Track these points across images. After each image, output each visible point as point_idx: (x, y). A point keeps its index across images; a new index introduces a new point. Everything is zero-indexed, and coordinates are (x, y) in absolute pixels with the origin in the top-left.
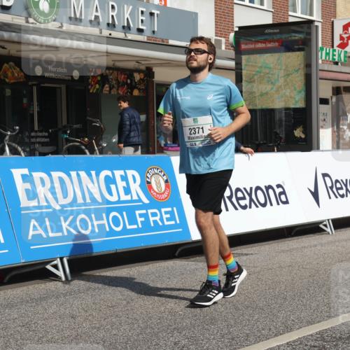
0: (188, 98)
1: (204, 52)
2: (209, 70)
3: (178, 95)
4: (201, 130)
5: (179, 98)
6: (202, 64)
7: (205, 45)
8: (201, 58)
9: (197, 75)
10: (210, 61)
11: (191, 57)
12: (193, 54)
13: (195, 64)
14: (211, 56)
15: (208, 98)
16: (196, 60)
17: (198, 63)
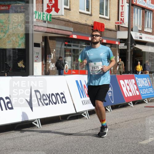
0: (92, 54)
3: (87, 53)
5: (88, 54)
7: (99, 33)
9: (96, 45)
12: (94, 37)
13: (95, 41)
15: (101, 55)
16: (96, 39)
17: (97, 40)
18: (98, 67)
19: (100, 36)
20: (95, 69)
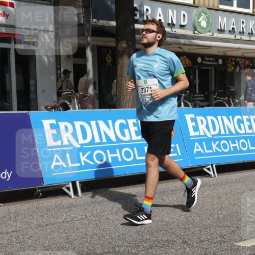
1: (153, 31)
4: (149, 89)
6: (151, 40)
7: (155, 26)
8: (151, 36)
10: (159, 39)
11: (143, 35)
12: (144, 33)
14: (159, 35)
17: (148, 40)
18: (151, 88)
19: (157, 33)
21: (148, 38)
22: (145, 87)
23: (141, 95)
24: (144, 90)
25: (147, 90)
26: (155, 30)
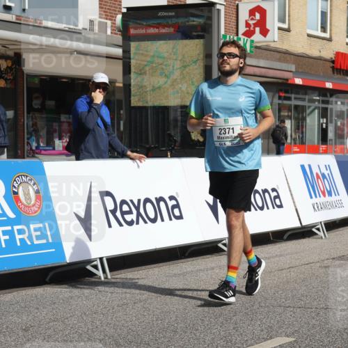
1: (236, 56)
2: (239, 74)
4: (231, 131)
6: (234, 67)
7: (237, 49)
8: (234, 62)
9: (228, 78)
10: (241, 65)
11: (224, 60)
12: (225, 58)
13: (227, 68)
14: (242, 60)
15: (240, 100)
16: (229, 64)
17: (231, 67)
18: (233, 129)
19: (240, 58)
20: (227, 135)
21: (231, 64)
22: (226, 127)
23: (219, 138)
24: (223, 131)
25: (227, 131)
26: (238, 54)
